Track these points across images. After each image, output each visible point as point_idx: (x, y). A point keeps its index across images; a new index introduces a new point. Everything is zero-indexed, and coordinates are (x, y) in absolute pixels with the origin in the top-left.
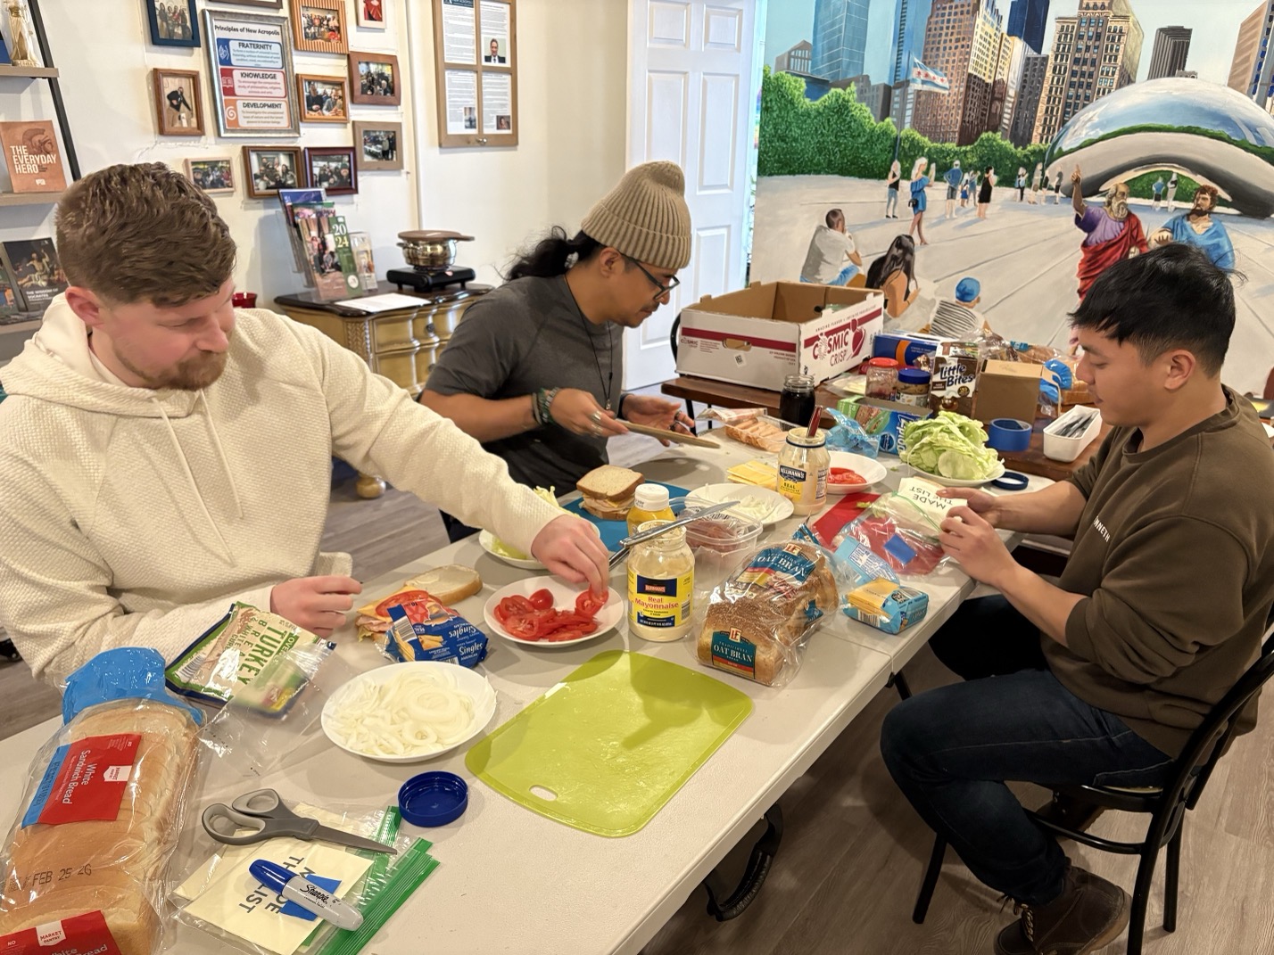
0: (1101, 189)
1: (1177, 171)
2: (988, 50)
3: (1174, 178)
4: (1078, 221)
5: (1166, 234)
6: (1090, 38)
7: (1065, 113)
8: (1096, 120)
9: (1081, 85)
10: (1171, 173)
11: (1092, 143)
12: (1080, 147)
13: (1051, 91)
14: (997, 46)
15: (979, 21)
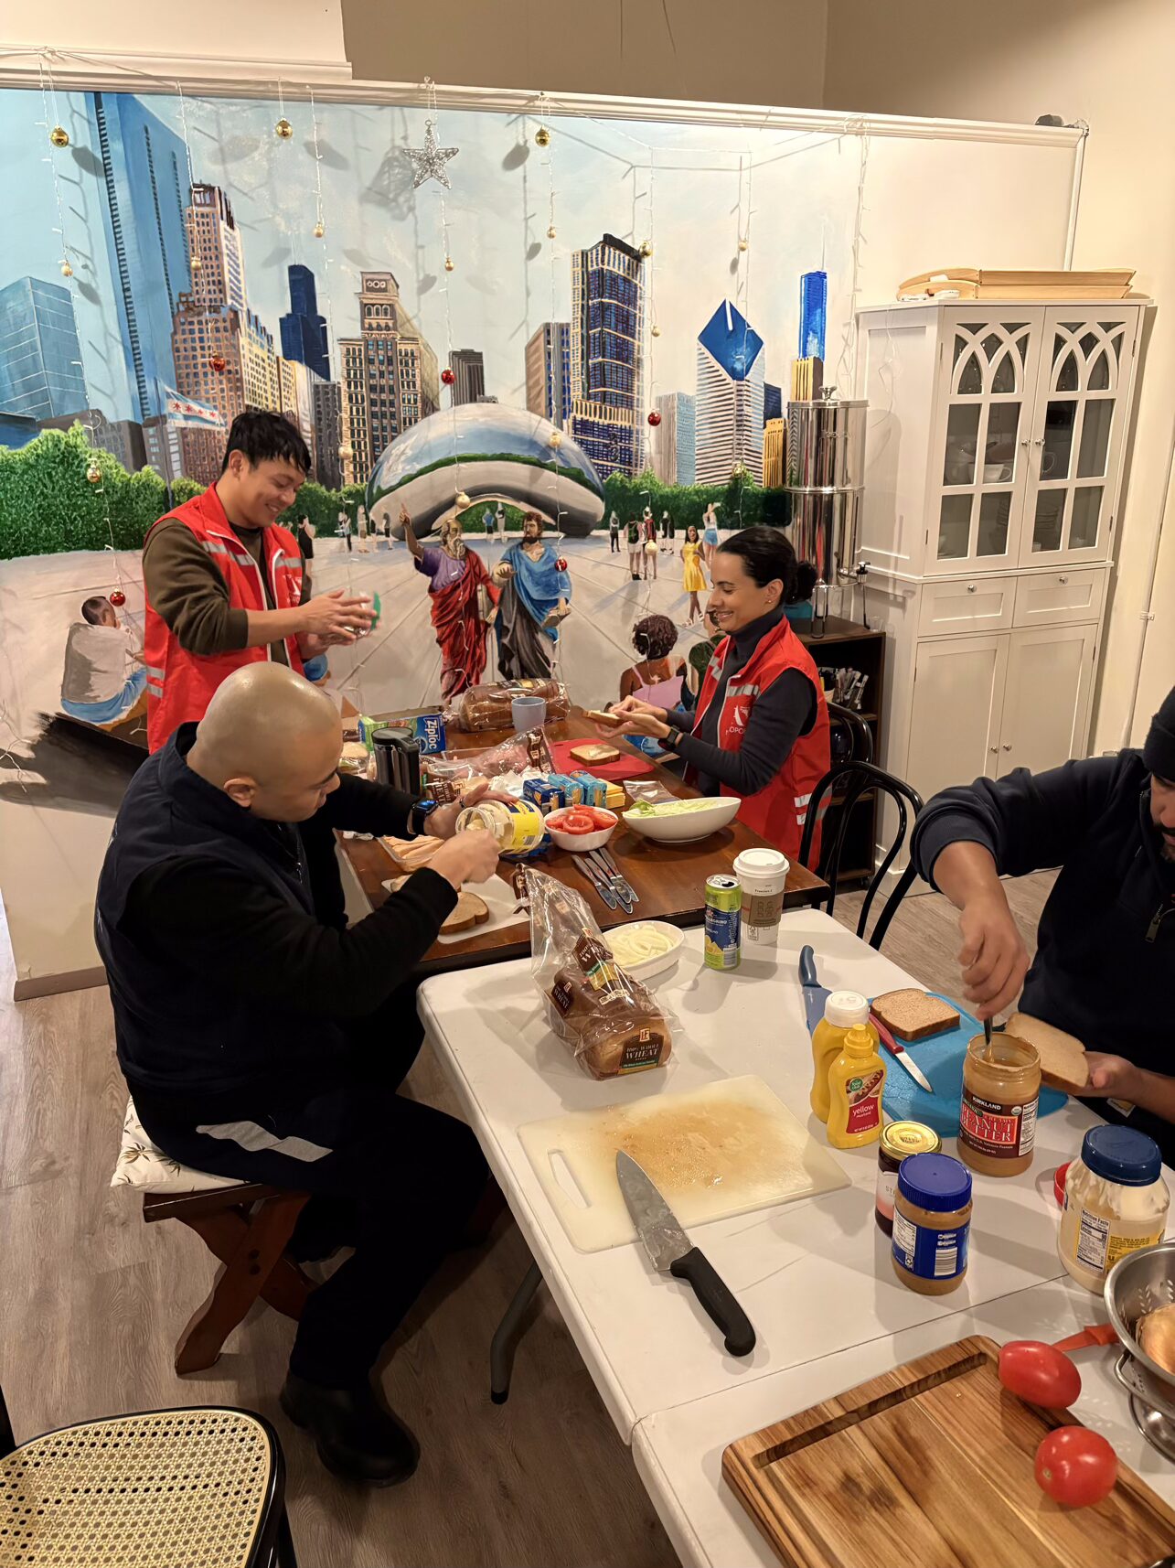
0: (434, 527)
1: (502, 500)
2: (264, 376)
3: (500, 508)
4: (418, 565)
5: (506, 566)
6: (381, 363)
7: (374, 447)
8: (409, 453)
9: (384, 415)
10: (496, 503)
11: (411, 478)
12: (400, 484)
13: (352, 423)
14: (275, 372)
15: (243, 341)
